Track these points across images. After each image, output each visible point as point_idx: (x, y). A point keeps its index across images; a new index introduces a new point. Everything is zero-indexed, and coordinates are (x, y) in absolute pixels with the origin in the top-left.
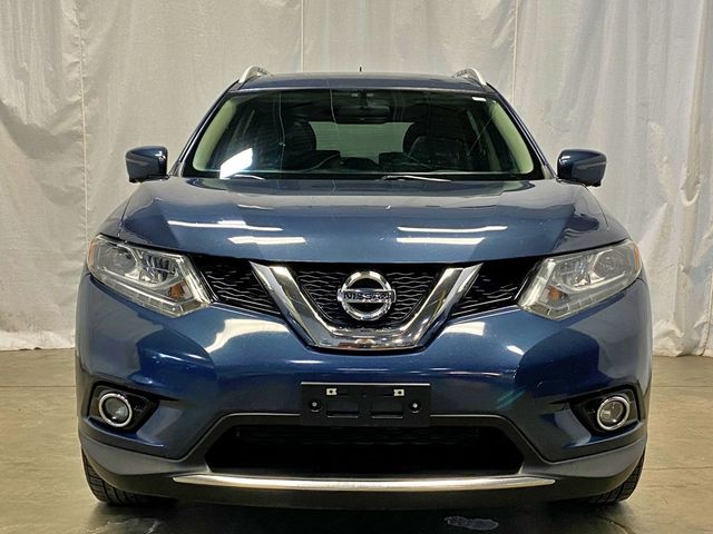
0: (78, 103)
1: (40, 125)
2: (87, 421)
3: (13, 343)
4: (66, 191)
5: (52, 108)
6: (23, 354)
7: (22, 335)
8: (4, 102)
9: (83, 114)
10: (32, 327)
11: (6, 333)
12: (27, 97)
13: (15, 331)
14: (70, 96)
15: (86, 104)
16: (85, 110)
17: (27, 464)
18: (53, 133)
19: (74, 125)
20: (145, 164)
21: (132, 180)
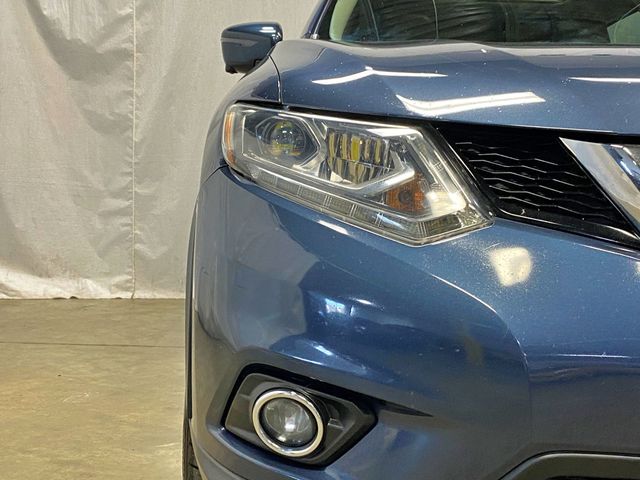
0: (129, 17)
1: (85, 41)
2: (217, 433)
3: (45, 291)
4: (112, 118)
5: (99, 22)
6: (56, 304)
7: (56, 281)
8: (45, 13)
9: (135, 28)
10: (68, 273)
11: (39, 279)
12: (71, 9)
13: (49, 277)
14: (120, 9)
15: (138, 19)
16: (137, 25)
17: (77, 464)
18: (100, 50)
19: (124, 41)
20: (253, 43)
21: (231, 69)
